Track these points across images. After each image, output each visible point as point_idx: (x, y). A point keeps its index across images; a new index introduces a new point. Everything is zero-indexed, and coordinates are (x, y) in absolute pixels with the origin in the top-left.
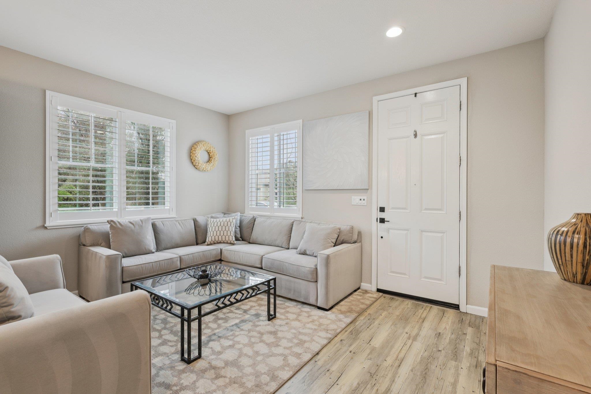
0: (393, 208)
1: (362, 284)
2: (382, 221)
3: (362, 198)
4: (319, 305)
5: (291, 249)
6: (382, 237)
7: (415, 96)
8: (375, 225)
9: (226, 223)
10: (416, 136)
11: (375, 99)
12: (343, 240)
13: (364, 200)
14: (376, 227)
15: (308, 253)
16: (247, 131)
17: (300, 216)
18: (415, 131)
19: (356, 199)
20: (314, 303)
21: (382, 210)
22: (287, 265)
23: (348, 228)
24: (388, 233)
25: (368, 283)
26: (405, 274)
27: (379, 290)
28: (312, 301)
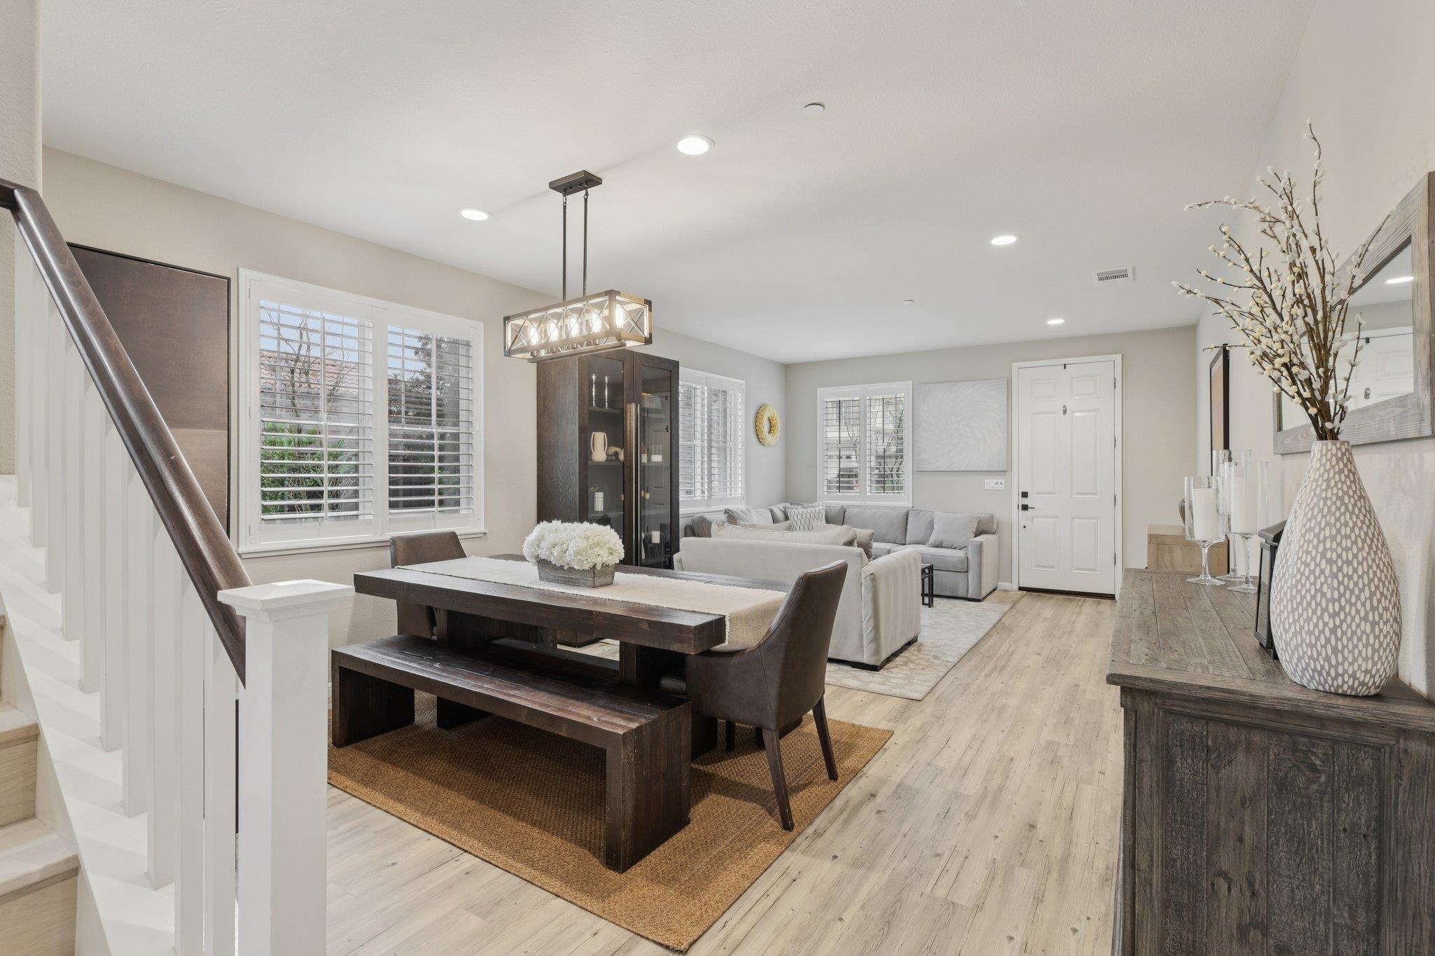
0: (1037, 493)
1: (999, 583)
2: (1025, 508)
3: (999, 481)
4: (969, 596)
5: (910, 544)
6: (1025, 527)
7: (1065, 368)
8: (1016, 514)
9: (808, 515)
10: (1065, 412)
11: (1015, 365)
12: (982, 530)
13: (1001, 483)
14: (1016, 515)
15: (944, 544)
16: (819, 390)
17: (911, 505)
18: (1064, 406)
19: (990, 483)
20: (964, 595)
21: (1025, 495)
22: (928, 556)
23: (987, 516)
24: (1033, 522)
25: (1008, 582)
26: (1053, 567)
27: (1021, 589)
28: (961, 593)
